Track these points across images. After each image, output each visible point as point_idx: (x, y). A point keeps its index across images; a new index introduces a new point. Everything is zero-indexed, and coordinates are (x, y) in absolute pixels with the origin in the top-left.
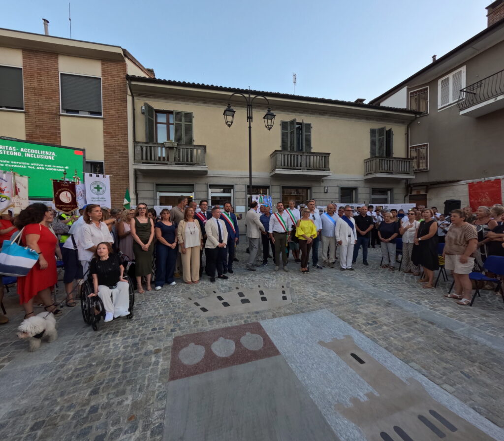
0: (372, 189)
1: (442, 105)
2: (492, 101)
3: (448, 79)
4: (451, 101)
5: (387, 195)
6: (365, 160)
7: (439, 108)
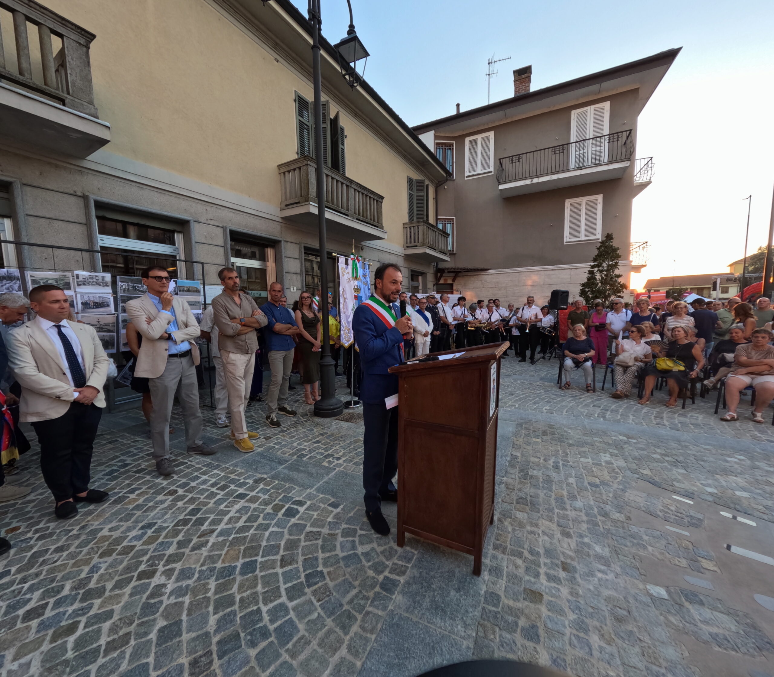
0: (412, 271)
1: (470, 172)
2: (528, 182)
3: (476, 140)
4: (479, 171)
5: (418, 281)
6: (404, 224)
7: (466, 175)
